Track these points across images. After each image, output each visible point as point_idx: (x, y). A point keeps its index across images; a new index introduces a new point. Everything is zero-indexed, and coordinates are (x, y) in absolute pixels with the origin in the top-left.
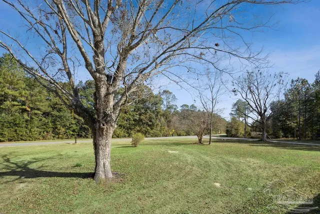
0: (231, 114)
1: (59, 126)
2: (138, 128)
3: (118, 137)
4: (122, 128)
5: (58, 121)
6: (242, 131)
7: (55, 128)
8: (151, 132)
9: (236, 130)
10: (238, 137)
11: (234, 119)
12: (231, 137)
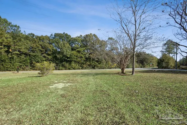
0: (162, 51)
1: (34, 62)
2: (89, 63)
3: (74, 69)
4: (77, 63)
5: (33, 59)
6: (172, 64)
7: (31, 63)
8: (99, 66)
9: (166, 63)
10: (168, 68)
11: (164, 55)
12: (162, 68)
